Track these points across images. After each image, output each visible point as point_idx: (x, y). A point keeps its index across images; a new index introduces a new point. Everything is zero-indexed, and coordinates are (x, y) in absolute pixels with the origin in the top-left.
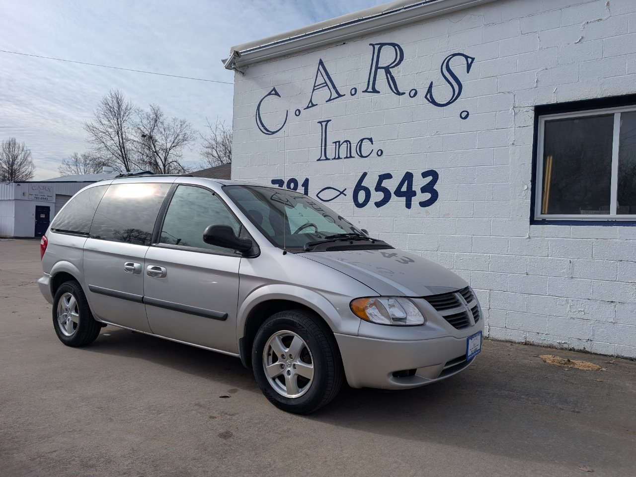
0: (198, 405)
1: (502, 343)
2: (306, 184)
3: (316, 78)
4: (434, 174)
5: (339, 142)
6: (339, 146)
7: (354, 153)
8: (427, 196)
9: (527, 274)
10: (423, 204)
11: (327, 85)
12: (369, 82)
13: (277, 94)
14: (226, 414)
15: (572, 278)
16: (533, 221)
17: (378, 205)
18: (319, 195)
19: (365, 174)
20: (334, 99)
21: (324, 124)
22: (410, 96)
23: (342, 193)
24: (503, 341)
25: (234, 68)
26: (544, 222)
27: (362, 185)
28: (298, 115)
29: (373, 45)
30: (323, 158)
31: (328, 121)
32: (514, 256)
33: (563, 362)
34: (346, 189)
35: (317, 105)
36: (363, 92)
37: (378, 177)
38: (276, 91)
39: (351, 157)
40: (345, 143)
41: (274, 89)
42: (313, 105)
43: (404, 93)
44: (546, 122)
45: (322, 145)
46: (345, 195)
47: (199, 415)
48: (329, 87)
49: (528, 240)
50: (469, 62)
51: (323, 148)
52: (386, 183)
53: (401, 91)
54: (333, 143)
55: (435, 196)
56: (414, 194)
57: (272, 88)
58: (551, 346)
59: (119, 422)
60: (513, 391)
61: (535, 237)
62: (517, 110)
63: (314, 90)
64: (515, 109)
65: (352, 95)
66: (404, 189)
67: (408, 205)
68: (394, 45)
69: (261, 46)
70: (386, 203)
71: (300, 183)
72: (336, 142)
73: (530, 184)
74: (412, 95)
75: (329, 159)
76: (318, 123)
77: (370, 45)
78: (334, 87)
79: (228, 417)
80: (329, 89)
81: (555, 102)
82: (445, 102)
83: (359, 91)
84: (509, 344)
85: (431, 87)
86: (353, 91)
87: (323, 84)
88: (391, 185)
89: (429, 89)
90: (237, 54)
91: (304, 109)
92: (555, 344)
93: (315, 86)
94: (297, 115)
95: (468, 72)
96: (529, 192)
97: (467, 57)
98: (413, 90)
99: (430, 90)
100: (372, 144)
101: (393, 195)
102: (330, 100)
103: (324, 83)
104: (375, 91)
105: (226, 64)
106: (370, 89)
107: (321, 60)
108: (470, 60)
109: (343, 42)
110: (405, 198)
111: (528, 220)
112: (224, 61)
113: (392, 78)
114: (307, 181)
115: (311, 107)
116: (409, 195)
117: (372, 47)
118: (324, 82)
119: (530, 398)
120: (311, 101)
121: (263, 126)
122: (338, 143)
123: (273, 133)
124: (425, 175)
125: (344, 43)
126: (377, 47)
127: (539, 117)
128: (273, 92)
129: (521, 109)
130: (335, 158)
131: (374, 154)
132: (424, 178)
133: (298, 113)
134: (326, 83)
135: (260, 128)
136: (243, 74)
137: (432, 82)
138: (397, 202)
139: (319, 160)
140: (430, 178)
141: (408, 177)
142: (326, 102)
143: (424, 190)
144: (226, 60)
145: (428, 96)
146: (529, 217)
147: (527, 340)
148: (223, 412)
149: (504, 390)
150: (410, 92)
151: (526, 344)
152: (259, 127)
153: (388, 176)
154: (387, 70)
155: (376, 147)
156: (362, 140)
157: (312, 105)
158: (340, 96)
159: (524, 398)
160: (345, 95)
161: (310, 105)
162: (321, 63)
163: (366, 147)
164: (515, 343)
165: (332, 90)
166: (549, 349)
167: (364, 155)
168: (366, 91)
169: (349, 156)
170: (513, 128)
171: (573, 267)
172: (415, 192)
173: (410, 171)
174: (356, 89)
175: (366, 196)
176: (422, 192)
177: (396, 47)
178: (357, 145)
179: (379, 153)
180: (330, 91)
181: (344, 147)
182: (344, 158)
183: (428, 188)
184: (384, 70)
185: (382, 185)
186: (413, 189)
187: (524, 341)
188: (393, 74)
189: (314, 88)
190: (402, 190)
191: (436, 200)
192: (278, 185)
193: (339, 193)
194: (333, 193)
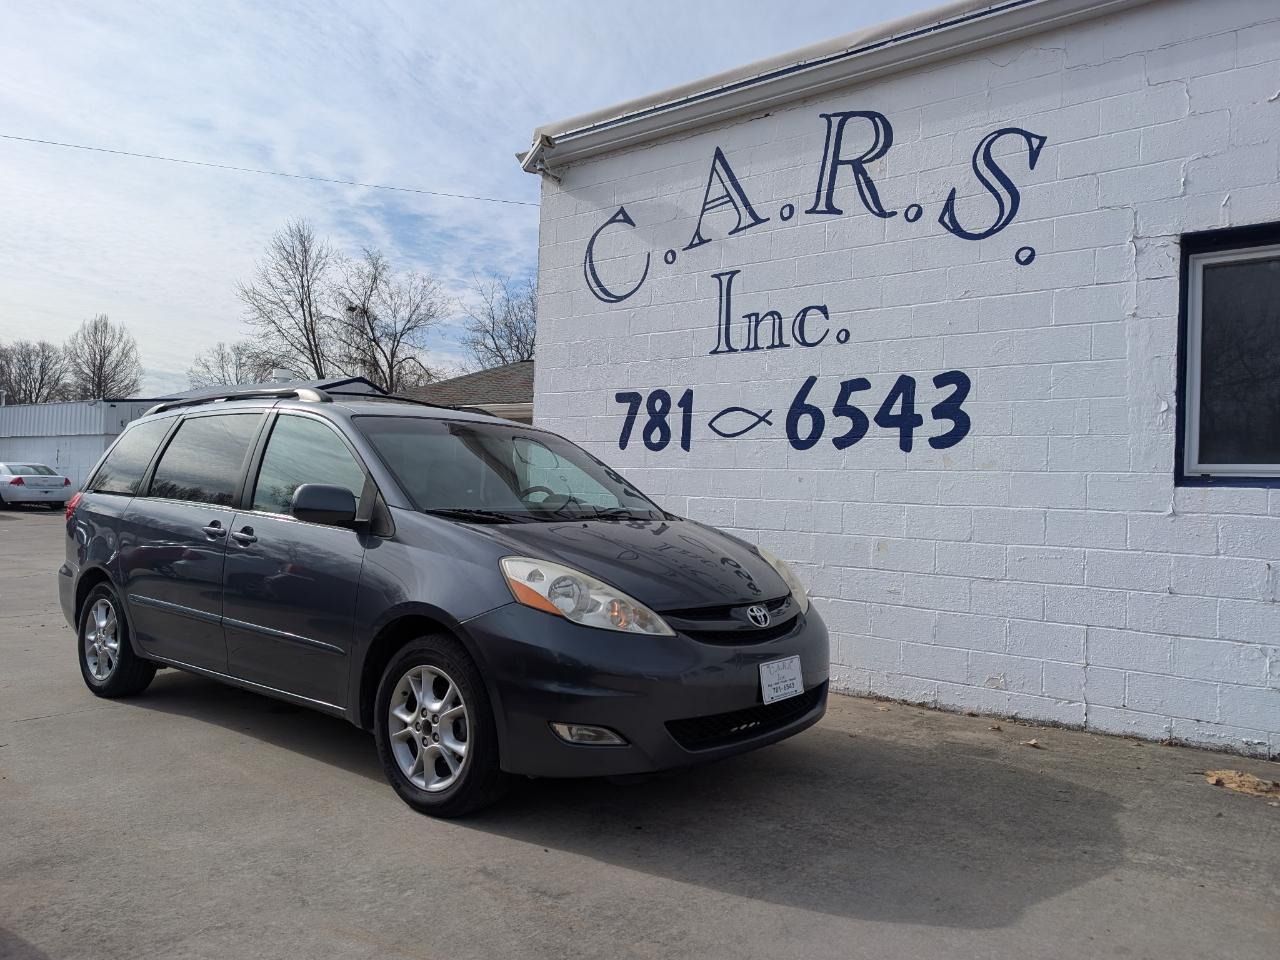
0: (484, 871)
1: (1117, 740)
2: (687, 401)
3: (709, 185)
4: (960, 380)
5: (757, 315)
6: (757, 323)
7: (788, 338)
8: (947, 425)
9: (1171, 593)
10: (938, 443)
11: (732, 200)
12: (819, 191)
13: (628, 220)
14: (544, 893)
15: (1274, 601)
16: (1181, 479)
17: (841, 443)
18: (713, 424)
19: (811, 381)
20: (745, 228)
21: (725, 279)
22: (908, 220)
23: (762, 419)
24: (1119, 736)
25: (541, 170)
26: (1204, 481)
27: (806, 402)
28: (672, 263)
29: (828, 117)
30: (723, 347)
31: (733, 273)
32: (1140, 553)
33: (1264, 788)
34: (770, 411)
35: (710, 240)
36: (807, 212)
37: (840, 387)
38: (625, 215)
39: (781, 345)
40: (769, 321)
41: (622, 211)
42: (702, 242)
43: (894, 213)
44: (1206, 268)
45: (720, 322)
46: (770, 424)
47: (487, 894)
48: (734, 204)
49: (1172, 519)
50: (1035, 146)
51: (723, 327)
52: (856, 399)
53: (887, 209)
54: (744, 317)
55: (963, 426)
56: (918, 421)
57: (618, 208)
58: (1226, 750)
59: (320, 907)
60: (1165, 855)
61: (1188, 513)
62: (1141, 243)
63: (704, 210)
64: (1137, 241)
65: (784, 219)
66: (896, 410)
67: (906, 444)
68: (871, 115)
69: (596, 124)
70: (858, 440)
71: (675, 399)
72: (749, 316)
73: (1173, 399)
74: (911, 215)
75: (736, 350)
76: (712, 276)
77: (821, 116)
78: (747, 204)
79: (550, 903)
80: (736, 208)
81: (1227, 226)
82: (982, 231)
83: (799, 211)
84: (1132, 744)
85: (951, 199)
86: (787, 210)
87: (722, 198)
88: (867, 403)
89: (947, 205)
90: (547, 141)
91: (684, 249)
92: (1238, 745)
93: (705, 203)
94: (668, 263)
95: (1032, 167)
96: (1173, 416)
97: (1028, 136)
98: (912, 205)
99: (949, 206)
100: (827, 318)
101: (872, 424)
102: (737, 230)
103: (726, 196)
104: (832, 209)
105: (524, 162)
106: (822, 206)
107: (718, 149)
108: (1035, 142)
109: (764, 111)
110: (898, 429)
111: (1171, 475)
112: (520, 157)
113: (869, 182)
114: (689, 395)
115: (697, 245)
116: (907, 422)
117: (824, 120)
118: (725, 193)
119: (1207, 872)
120: (697, 233)
121: (599, 285)
122: (755, 318)
123: (620, 299)
124: (940, 381)
125: (767, 115)
126: (836, 121)
127: (1191, 257)
128: (620, 217)
129: (1151, 242)
130: (747, 349)
131: (831, 338)
132: (938, 387)
133: (671, 257)
134: (728, 195)
135: (592, 290)
136: (559, 181)
137: (954, 190)
138: (881, 439)
139: (715, 352)
140: (951, 389)
141: (905, 386)
142: (730, 233)
143: (939, 412)
144: (526, 154)
145: (946, 219)
146: (1172, 470)
147: (1174, 735)
148: (536, 891)
149: (1144, 851)
150: (907, 210)
151: (1170, 744)
152: (590, 287)
153: (862, 384)
154: (858, 166)
155: (835, 324)
156: (805, 311)
157: (699, 240)
158: (758, 221)
159: (1193, 872)
160: (768, 219)
161: (696, 241)
162: (719, 155)
163: (814, 325)
164: (1145, 740)
165: (742, 209)
166: (1224, 756)
167: (809, 341)
168: (812, 211)
169: (777, 343)
170: (1135, 282)
171: (1274, 576)
172: (919, 416)
173: (908, 374)
174: (791, 208)
175: (814, 425)
176: (935, 417)
177: (877, 119)
178: (795, 320)
179: (842, 336)
180: (738, 211)
181: (766, 325)
182: (768, 348)
183: (948, 409)
184: (850, 166)
185: (850, 402)
186: (916, 412)
187: (1166, 737)
188: (869, 175)
189: (704, 206)
190: (891, 414)
191: (966, 433)
192: (629, 404)
193: (757, 419)
194: (742, 420)
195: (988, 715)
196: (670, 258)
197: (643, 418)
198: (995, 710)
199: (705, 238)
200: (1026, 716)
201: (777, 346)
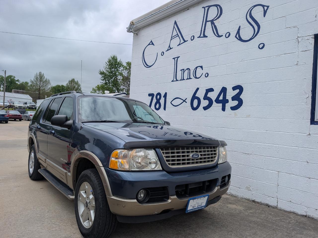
2: (165, 96)
3: (173, 32)
4: (239, 88)
5: (184, 69)
6: (184, 72)
7: (192, 76)
8: (236, 103)
9: (308, 163)
10: (233, 108)
11: (178, 36)
12: (201, 31)
16: (313, 122)
17: (205, 108)
18: (172, 103)
19: (198, 89)
20: (182, 44)
21: (176, 59)
22: (226, 38)
23: (184, 101)
25: (131, 31)
27: (196, 96)
29: (204, 8)
30: (175, 80)
31: (178, 57)
32: (297, 148)
34: (186, 99)
35: (172, 48)
36: (198, 37)
37: (205, 91)
39: (190, 78)
40: (187, 70)
41: (151, 41)
42: (171, 49)
43: (222, 36)
45: (174, 72)
46: (186, 102)
49: (309, 136)
50: (265, 9)
51: (175, 74)
52: (210, 95)
53: (220, 34)
54: (180, 70)
55: (241, 103)
56: (227, 101)
57: (150, 41)
61: (314, 134)
62: (300, 39)
63: (171, 39)
65: (192, 40)
66: (221, 98)
67: (224, 109)
68: (216, 6)
69: (146, 17)
70: (210, 108)
71: (162, 95)
72: (182, 70)
73: (311, 93)
74: (227, 36)
75: (178, 80)
76: (173, 59)
77: (203, 8)
78: (182, 37)
80: (179, 38)
82: (248, 39)
83: (196, 37)
85: (239, 29)
86: (193, 37)
88: (213, 96)
90: (132, 24)
91: (166, 51)
93: (172, 37)
94: (162, 55)
95: (264, 16)
96: (310, 99)
97: (263, 6)
98: (227, 33)
99: (238, 32)
100: (202, 70)
101: (214, 102)
102: (179, 44)
104: (205, 36)
105: (127, 30)
106: (202, 35)
107: (175, 21)
108: (266, 8)
110: (222, 104)
111: (309, 121)
112: (127, 28)
113: (215, 27)
114: (166, 94)
116: (224, 102)
118: (177, 34)
120: (169, 46)
122: (183, 70)
123: (150, 66)
124: (234, 88)
125: (188, 9)
126: (206, 9)
128: (151, 43)
129: (304, 38)
130: (181, 80)
131: (203, 76)
132: (233, 90)
134: (178, 34)
135: (144, 64)
136: (137, 34)
137: (240, 26)
138: (217, 107)
139: (172, 81)
140: (237, 91)
141: (224, 90)
142: (178, 46)
143: (234, 99)
145: (237, 36)
146: (309, 119)
147: (307, 213)
150: (226, 34)
151: (306, 217)
153: (211, 90)
154: (212, 22)
155: (204, 72)
156: (197, 68)
157: (170, 48)
158: (185, 41)
160: (187, 41)
161: (169, 49)
162: (175, 23)
163: (199, 72)
167: (197, 77)
168: (199, 37)
169: (189, 78)
170: (297, 53)
172: (228, 100)
173: (224, 86)
174: (194, 36)
175: (198, 103)
176: (232, 100)
177: (218, 7)
178: (194, 71)
179: (206, 75)
180: (180, 39)
181: (186, 72)
182: (186, 79)
183: (237, 98)
184: (210, 22)
185: (208, 96)
186: (227, 99)
187: (305, 214)
188: (216, 24)
189: (171, 38)
190: (220, 99)
191: (241, 105)
192: (151, 97)
193: (183, 101)
194: (179, 101)
195: (246, 199)
196: (162, 54)
197: (155, 101)
198: (248, 198)
199: (171, 48)
200: (258, 201)
201: (189, 79)
